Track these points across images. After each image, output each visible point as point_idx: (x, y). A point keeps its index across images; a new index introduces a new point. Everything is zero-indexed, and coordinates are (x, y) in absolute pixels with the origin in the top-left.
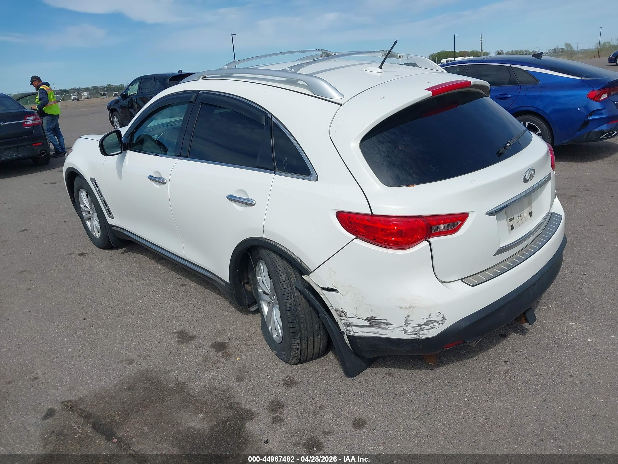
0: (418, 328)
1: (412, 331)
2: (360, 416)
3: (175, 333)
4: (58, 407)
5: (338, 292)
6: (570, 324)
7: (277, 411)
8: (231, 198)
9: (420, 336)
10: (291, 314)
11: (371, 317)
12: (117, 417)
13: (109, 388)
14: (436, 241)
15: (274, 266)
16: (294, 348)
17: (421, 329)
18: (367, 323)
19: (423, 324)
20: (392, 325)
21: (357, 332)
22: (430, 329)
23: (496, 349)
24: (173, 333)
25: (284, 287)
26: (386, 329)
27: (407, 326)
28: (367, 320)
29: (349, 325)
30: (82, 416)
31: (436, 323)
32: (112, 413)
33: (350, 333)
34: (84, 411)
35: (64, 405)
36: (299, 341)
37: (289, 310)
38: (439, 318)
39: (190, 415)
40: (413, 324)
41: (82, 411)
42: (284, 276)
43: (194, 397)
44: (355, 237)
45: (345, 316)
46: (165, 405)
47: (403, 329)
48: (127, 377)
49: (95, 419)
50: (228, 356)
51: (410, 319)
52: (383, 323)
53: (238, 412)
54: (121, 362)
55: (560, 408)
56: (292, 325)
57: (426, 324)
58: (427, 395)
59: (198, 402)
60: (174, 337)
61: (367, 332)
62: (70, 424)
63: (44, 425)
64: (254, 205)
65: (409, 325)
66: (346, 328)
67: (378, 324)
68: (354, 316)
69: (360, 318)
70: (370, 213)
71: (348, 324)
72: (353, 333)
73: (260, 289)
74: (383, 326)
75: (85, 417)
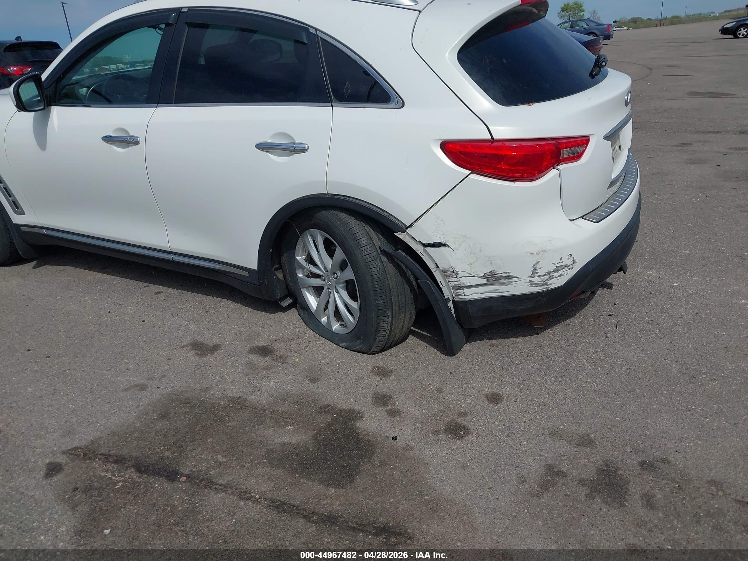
0: (547, 277)
1: (540, 282)
2: (490, 390)
3: (187, 345)
4: (61, 459)
5: (448, 246)
6: (648, 273)
7: (387, 404)
8: (263, 147)
9: (548, 286)
10: (380, 286)
11: (490, 272)
12: (166, 453)
13: (130, 422)
14: (565, 168)
15: (348, 228)
16: (383, 330)
17: (550, 278)
18: (484, 281)
19: (553, 271)
20: (516, 277)
21: (469, 295)
22: (559, 276)
23: (593, 305)
24: (183, 347)
25: (367, 253)
26: (508, 285)
27: (534, 277)
28: (484, 277)
29: (461, 287)
30: (109, 462)
31: (566, 268)
32: (155, 449)
33: (460, 297)
34: (110, 455)
35: (70, 454)
36: (390, 319)
37: (377, 280)
38: (569, 262)
39: (274, 430)
40: (541, 272)
41: (106, 455)
42: (364, 239)
43: (265, 410)
44: (470, 172)
45: (455, 276)
46: (230, 426)
47: (530, 280)
48: (148, 405)
49: (133, 461)
50: (282, 359)
51: (539, 266)
52: (504, 277)
53: (337, 414)
54: (126, 390)
55: (690, 346)
56: (382, 300)
57: (556, 271)
58: (550, 359)
59: (275, 414)
60: (188, 351)
61: (482, 292)
62: (97, 474)
63: (53, 484)
64: (306, 150)
65: (536, 275)
66: (455, 292)
67: (498, 280)
68: (468, 274)
69: (475, 276)
70: (490, 137)
71: (459, 287)
72: (465, 297)
73: (300, 274)
74: (504, 281)
75: (116, 462)
